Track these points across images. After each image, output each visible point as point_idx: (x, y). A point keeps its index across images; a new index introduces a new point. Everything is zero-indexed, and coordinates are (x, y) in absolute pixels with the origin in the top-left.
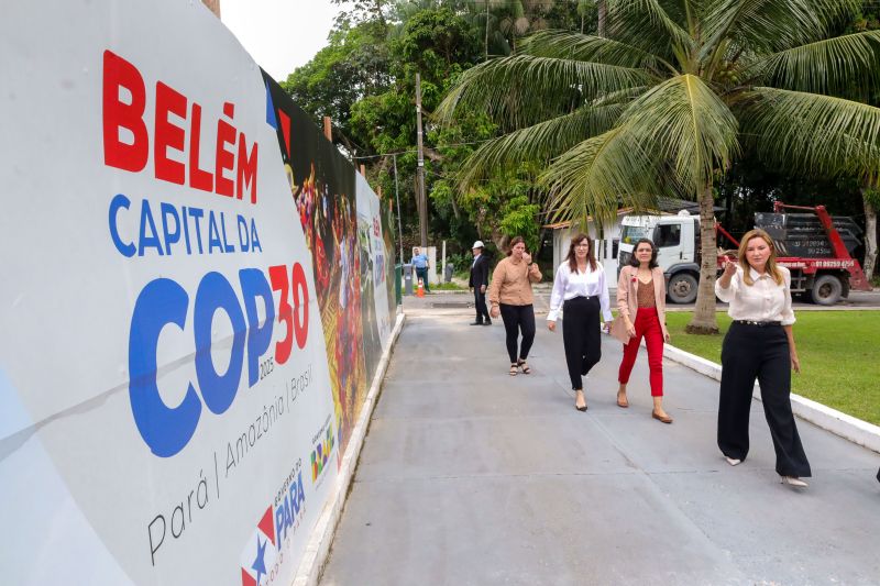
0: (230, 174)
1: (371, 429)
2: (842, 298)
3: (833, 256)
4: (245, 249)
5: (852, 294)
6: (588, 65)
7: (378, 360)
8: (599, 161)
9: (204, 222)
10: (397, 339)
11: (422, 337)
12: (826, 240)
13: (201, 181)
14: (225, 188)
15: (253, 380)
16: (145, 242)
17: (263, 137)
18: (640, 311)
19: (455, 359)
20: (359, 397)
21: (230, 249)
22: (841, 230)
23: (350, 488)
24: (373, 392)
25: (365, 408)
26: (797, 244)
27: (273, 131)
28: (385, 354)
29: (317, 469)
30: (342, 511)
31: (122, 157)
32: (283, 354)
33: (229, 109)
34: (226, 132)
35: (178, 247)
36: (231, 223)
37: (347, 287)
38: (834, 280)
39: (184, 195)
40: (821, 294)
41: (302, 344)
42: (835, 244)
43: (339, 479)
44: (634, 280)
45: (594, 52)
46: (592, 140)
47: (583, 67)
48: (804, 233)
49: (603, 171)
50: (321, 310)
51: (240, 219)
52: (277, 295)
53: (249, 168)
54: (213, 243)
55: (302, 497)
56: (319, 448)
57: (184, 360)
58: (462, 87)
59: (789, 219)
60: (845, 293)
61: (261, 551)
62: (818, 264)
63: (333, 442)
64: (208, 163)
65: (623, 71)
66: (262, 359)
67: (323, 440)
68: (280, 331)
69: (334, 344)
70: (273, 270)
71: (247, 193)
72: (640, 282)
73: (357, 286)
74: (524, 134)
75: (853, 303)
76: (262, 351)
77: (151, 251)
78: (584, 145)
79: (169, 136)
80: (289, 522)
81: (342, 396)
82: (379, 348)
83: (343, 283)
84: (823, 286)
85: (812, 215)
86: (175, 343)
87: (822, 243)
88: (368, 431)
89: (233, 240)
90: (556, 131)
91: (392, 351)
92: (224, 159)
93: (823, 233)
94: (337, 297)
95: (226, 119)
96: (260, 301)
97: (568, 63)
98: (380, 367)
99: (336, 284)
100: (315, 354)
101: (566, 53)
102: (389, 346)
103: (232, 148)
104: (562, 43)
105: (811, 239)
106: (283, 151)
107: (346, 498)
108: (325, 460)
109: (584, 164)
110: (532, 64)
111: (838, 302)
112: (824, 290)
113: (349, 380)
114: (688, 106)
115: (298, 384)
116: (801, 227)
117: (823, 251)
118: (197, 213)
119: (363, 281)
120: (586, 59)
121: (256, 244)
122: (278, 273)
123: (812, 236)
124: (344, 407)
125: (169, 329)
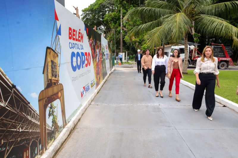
0: (80, 39)
1: (103, 86)
2: (227, 68)
3: (225, 57)
4: (81, 49)
5: (230, 67)
6: (159, 9)
7: (106, 76)
8: (158, 33)
9: (77, 45)
10: (112, 73)
11: (117, 73)
12: (223, 53)
13: (77, 40)
14: (79, 41)
15: (82, 68)
16: (72, 47)
17: (84, 33)
18: (174, 70)
19: (123, 77)
20: (101, 80)
21: (80, 49)
22: (228, 50)
23: (98, 93)
24: (104, 80)
25: (102, 83)
26: (216, 54)
27: (85, 31)
28: (108, 75)
29: (92, 87)
30: (96, 95)
31: (70, 38)
32: (86, 65)
33: (80, 30)
34: (79, 33)
35: (74, 48)
36: (80, 45)
37: (98, 58)
38: (225, 63)
39: (75, 42)
40: (221, 67)
41: (89, 65)
42: (226, 54)
43: (96, 91)
44: (172, 61)
45: (161, 6)
46: (157, 28)
47: (157, 10)
48: (218, 51)
49: (159, 35)
50: (93, 61)
51: (81, 45)
52: (86, 57)
53: (82, 37)
54: (78, 48)
55: (89, 89)
56: (92, 83)
57: (75, 61)
58: (129, 14)
59: (214, 47)
60: (227, 66)
61: (83, 91)
62: (221, 59)
63: (95, 84)
64: (77, 38)
65: (167, 11)
66: (84, 65)
67: (93, 82)
68: (86, 62)
69: (95, 68)
70: (85, 53)
71: (82, 41)
72: (174, 62)
73: (101, 58)
74: (144, 26)
75: (230, 69)
76: (84, 64)
77: (72, 48)
78: (155, 29)
79: (74, 35)
80: (87, 91)
81: (97, 78)
82: (106, 74)
83: (97, 57)
84: (222, 65)
85: (221, 46)
86: (74, 59)
87: (222, 54)
88: (102, 86)
89: (80, 48)
90: (151, 25)
91: (110, 74)
92: (79, 37)
93: (223, 51)
94: (96, 60)
95: (80, 31)
96: (83, 57)
97: (154, 9)
98: (106, 77)
99: (96, 57)
100: (92, 68)
101: (155, 5)
102: (109, 73)
103: (80, 35)
104: (154, 3)
105: (219, 53)
106: (87, 34)
107: (97, 94)
108: (93, 86)
109: (155, 33)
110: (145, 9)
111: (226, 69)
112: (222, 66)
113: (98, 75)
114: (176, 21)
115: (89, 71)
116: (217, 49)
117: (223, 56)
118: (76, 44)
119: (102, 58)
120: (159, 7)
121: (83, 49)
122: (86, 53)
123: (220, 52)
124: (97, 80)
125: (74, 57)
